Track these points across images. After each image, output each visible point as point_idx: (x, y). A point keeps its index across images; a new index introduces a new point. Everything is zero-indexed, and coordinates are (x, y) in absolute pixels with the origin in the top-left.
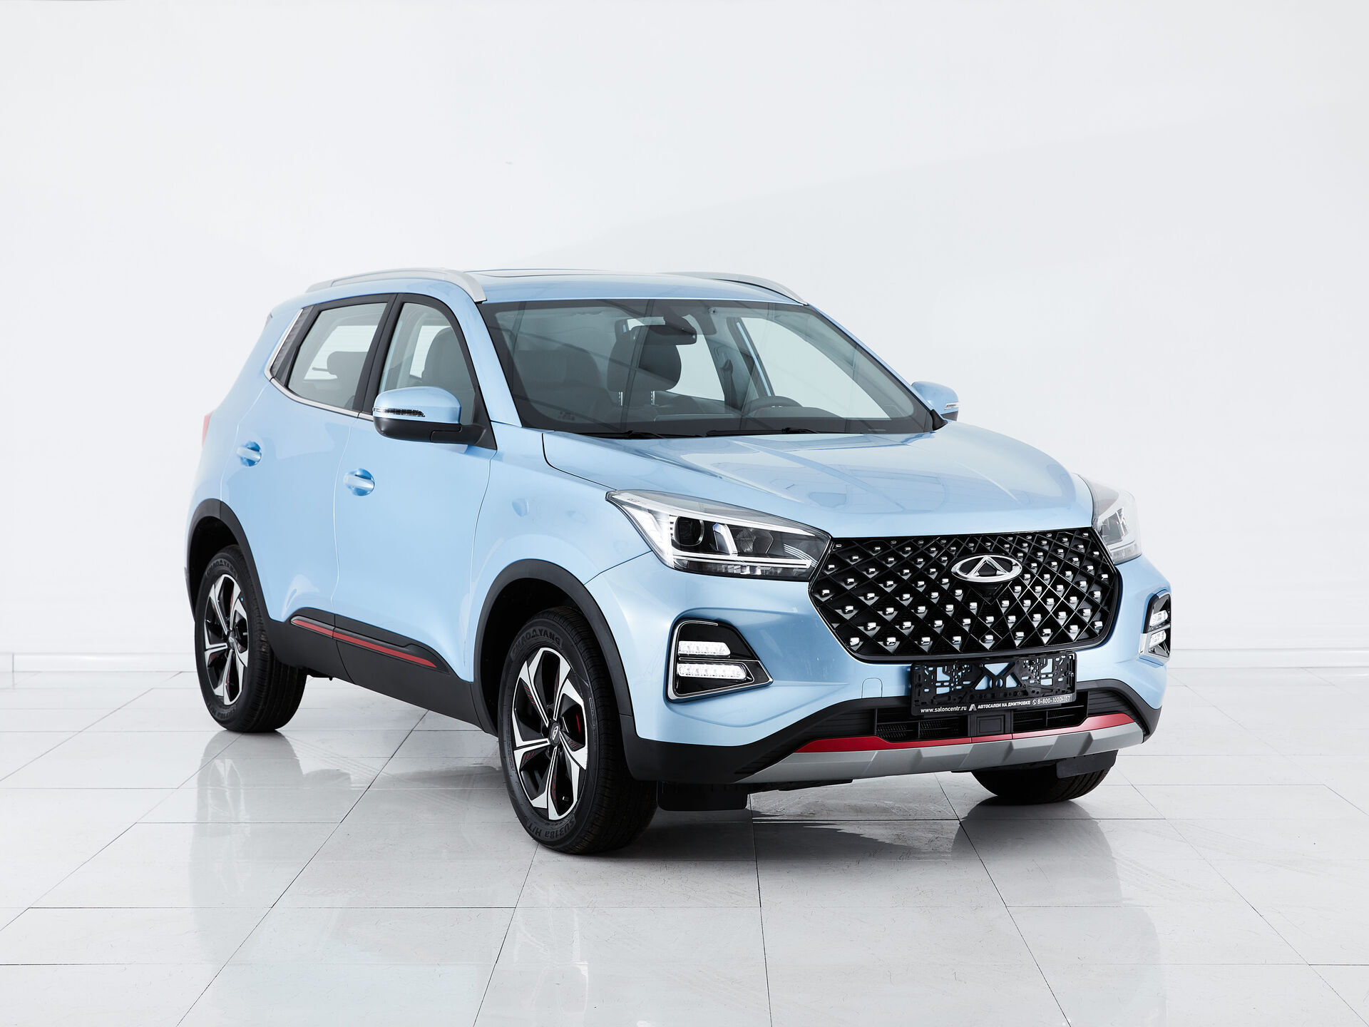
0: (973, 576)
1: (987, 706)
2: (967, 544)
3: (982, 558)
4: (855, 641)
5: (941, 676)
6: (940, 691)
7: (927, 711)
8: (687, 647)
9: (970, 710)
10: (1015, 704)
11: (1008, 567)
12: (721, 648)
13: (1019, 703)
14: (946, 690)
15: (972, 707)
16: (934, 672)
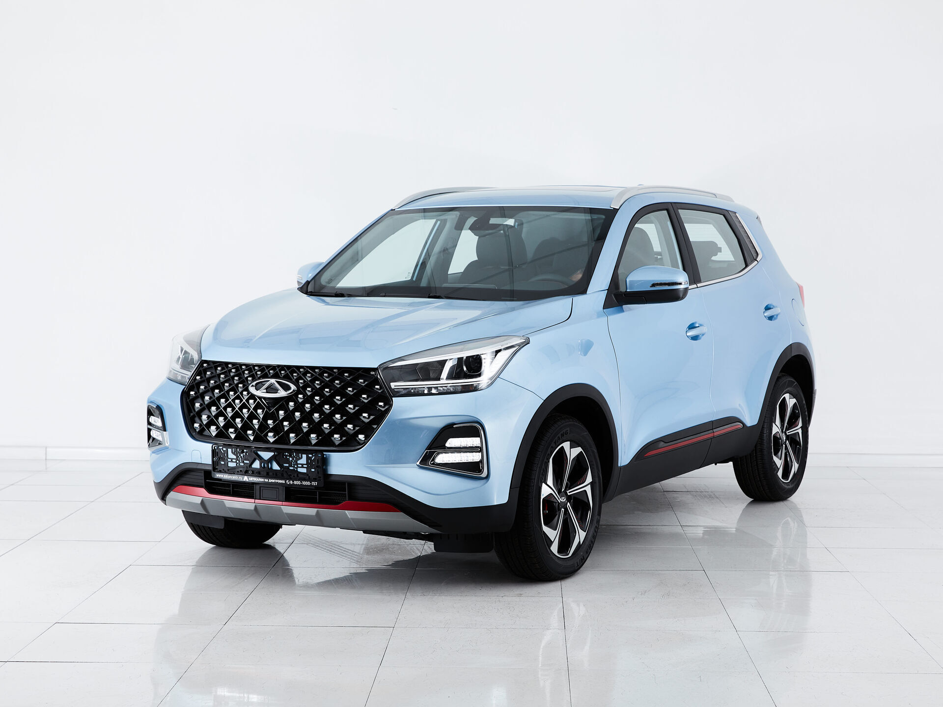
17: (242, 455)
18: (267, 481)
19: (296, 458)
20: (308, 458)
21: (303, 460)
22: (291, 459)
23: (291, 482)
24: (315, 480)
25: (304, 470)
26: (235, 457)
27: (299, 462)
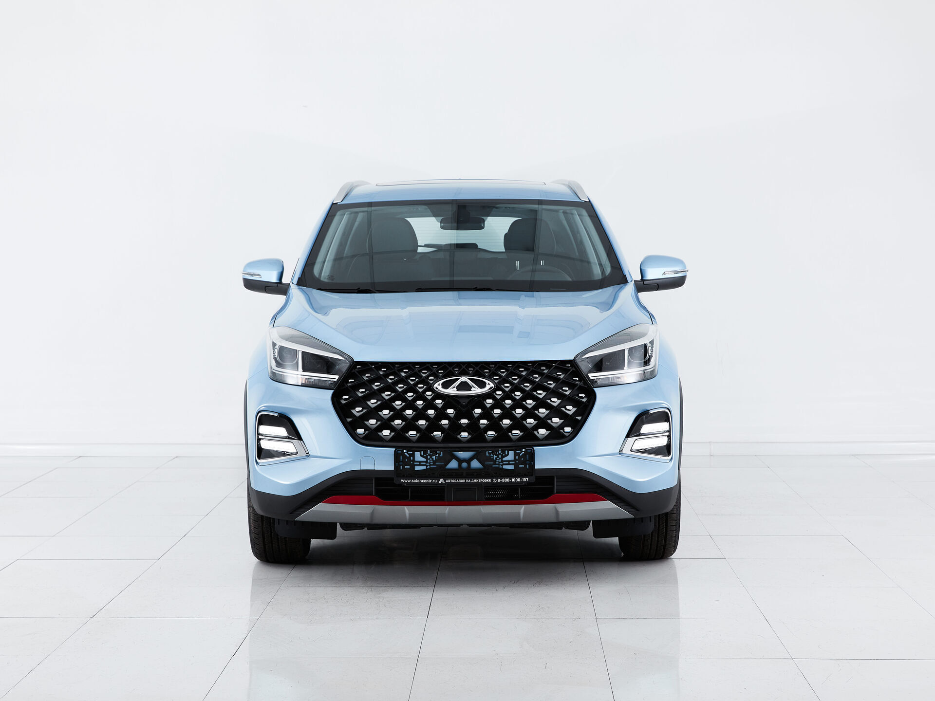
0: (452, 391)
1: (454, 481)
2: (453, 369)
3: (459, 379)
4: (360, 431)
5: (418, 456)
6: (417, 468)
7: (406, 481)
8: (264, 429)
9: (440, 482)
10: (477, 481)
11: (482, 385)
12: (282, 431)
13: (481, 480)
14: (424, 468)
15: (441, 481)
16: (413, 455)
17: (434, 457)
18: (470, 481)
19: (502, 456)
20: (515, 454)
21: (511, 456)
22: (495, 457)
23: (499, 480)
24: (525, 476)
25: (511, 467)
26: (425, 460)
27: (504, 459)
